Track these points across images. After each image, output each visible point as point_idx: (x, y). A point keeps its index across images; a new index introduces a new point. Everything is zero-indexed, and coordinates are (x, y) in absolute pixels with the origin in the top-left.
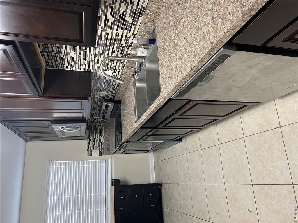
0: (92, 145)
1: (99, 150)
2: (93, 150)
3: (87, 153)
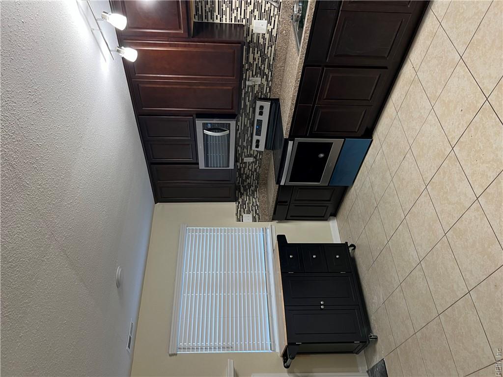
0: (242, 209)
1: (253, 215)
2: (244, 215)
3: (235, 218)
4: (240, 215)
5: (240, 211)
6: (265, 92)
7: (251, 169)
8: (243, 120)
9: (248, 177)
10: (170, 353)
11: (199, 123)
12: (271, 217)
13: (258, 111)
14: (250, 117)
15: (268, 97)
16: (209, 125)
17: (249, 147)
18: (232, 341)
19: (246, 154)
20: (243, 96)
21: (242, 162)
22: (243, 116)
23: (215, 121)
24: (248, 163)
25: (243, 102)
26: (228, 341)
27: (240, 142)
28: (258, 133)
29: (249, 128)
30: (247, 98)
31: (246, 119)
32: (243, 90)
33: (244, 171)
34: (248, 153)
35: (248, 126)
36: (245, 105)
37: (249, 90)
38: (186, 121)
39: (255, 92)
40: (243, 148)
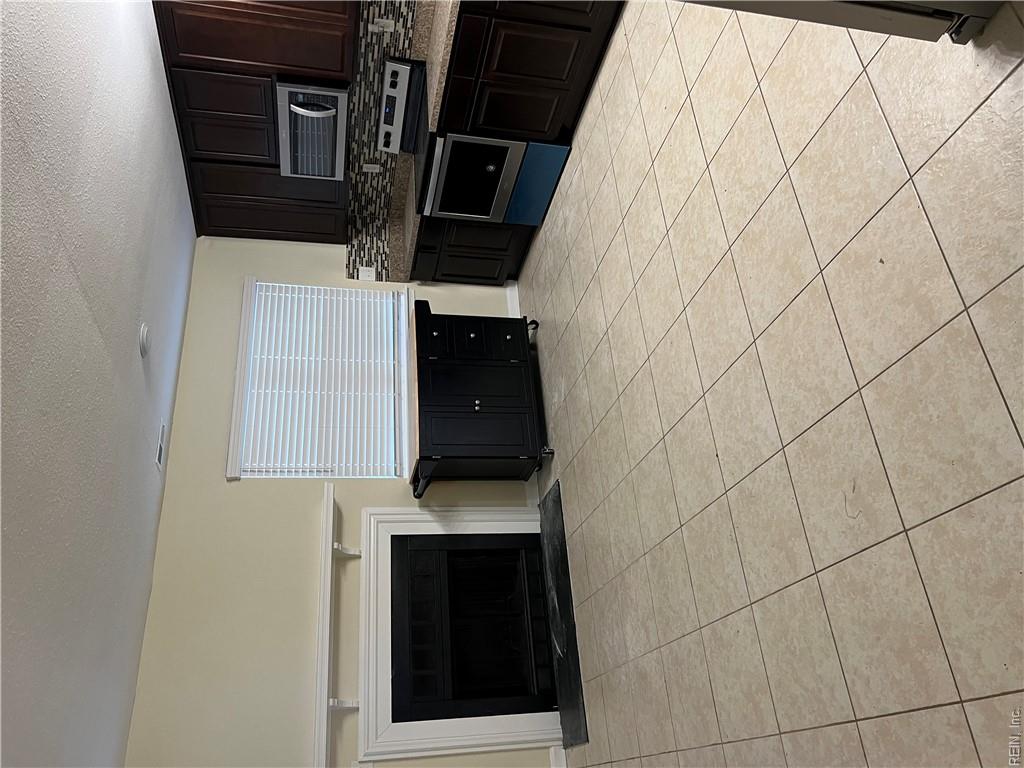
1: (377, 269)
2: (361, 268)
3: (345, 273)
4: (354, 267)
5: (355, 261)
6: (401, 48)
7: (375, 185)
8: (362, 94)
9: (370, 201)
10: (229, 476)
11: (283, 91)
12: (409, 273)
13: (388, 79)
14: (375, 90)
15: (407, 57)
16: (301, 96)
17: (373, 144)
18: (333, 462)
19: (367, 158)
20: (363, 50)
21: (361, 173)
22: (363, 86)
23: (311, 90)
24: (370, 175)
25: (362, 60)
26: (326, 461)
27: (357, 134)
28: (389, 121)
29: (373, 110)
30: (370, 55)
31: (368, 92)
32: (363, 40)
33: (363, 189)
34: (371, 156)
35: (371, 104)
36: (366, 67)
37: (374, 41)
38: (260, 86)
39: (385, 45)
40: (361, 145)
